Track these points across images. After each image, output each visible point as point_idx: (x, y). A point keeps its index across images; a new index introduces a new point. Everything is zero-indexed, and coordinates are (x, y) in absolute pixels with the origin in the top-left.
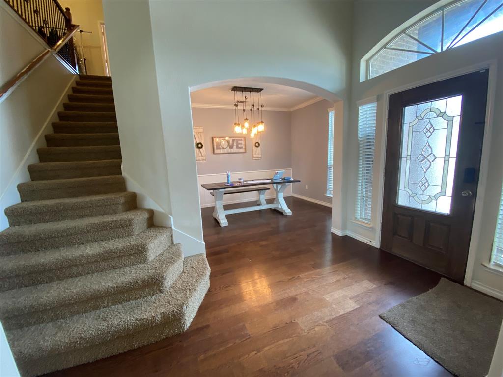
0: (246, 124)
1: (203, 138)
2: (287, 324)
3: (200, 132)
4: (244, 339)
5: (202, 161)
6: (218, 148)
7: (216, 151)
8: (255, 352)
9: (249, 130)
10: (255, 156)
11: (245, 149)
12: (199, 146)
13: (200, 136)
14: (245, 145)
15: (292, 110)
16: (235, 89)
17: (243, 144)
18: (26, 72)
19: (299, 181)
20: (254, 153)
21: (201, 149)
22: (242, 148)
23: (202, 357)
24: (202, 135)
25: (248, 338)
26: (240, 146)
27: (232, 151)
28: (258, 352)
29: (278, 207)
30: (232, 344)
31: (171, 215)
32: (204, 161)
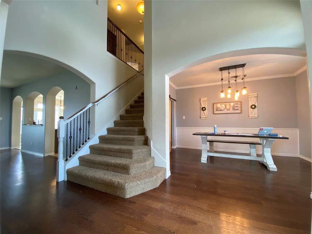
0: (229, 91)
1: (207, 104)
2: (170, 231)
3: (205, 101)
4: (140, 219)
5: (204, 119)
6: (217, 110)
7: (216, 112)
8: (136, 229)
9: (233, 95)
10: (250, 116)
11: (241, 110)
12: (203, 109)
13: (204, 103)
14: (241, 107)
15: (295, 74)
16: (222, 69)
17: (239, 107)
18: (125, 82)
19: (288, 138)
20: (250, 113)
21: (204, 111)
22: (238, 109)
23: (118, 212)
24: (206, 102)
25: (142, 221)
26: (236, 108)
27: (229, 112)
28: (137, 230)
29: (264, 161)
30: (133, 217)
31: (152, 140)
32: (206, 118)
